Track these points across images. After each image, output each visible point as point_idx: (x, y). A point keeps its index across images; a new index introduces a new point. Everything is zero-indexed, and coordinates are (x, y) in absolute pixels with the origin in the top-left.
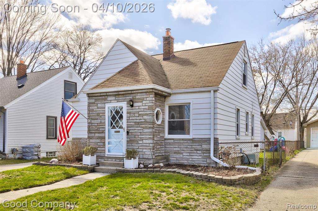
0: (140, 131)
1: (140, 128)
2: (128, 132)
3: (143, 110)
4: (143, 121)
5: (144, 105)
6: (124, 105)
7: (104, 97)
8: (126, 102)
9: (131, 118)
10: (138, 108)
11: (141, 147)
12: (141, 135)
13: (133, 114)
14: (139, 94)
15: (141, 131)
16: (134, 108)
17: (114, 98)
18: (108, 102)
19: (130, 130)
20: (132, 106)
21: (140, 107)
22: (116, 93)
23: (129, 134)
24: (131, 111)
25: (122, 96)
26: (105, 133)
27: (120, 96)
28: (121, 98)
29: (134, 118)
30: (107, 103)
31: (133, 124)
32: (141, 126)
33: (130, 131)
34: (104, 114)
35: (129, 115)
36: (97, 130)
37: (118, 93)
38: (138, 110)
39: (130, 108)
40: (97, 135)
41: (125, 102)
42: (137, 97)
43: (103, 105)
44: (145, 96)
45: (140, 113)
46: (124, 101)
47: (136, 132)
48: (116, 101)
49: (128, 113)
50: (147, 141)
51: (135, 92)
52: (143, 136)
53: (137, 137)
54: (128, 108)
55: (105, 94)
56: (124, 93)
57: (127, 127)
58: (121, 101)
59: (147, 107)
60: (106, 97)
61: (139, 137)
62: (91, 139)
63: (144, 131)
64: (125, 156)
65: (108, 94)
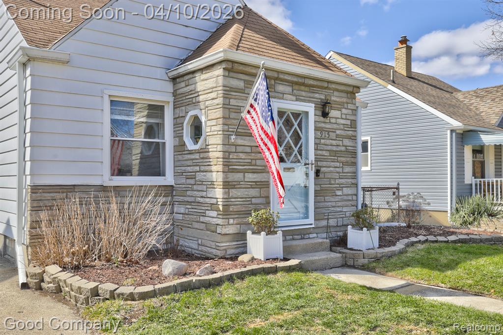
0: (337, 170)
1: (338, 164)
2: (317, 173)
3: (342, 127)
4: (343, 149)
5: (344, 116)
6: (310, 108)
8: (313, 105)
9: (322, 141)
10: (334, 121)
11: (340, 204)
12: (340, 178)
13: (326, 133)
14: (336, 93)
15: (340, 170)
16: (328, 120)
17: (288, 89)
18: (277, 95)
19: (321, 167)
20: (325, 115)
21: (338, 121)
22: (295, 79)
23: (321, 175)
24: (323, 125)
25: (307, 89)
27: (303, 88)
28: (304, 94)
29: (328, 142)
30: (276, 97)
31: (327, 154)
32: (339, 159)
33: (322, 169)
35: (318, 133)
36: (250, 164)
37: (300, 80)
38: (335, 126)
39: (322, 119)
40: (250, 177)
41: (311, 104)
42: (333, 98)
44: (345, 100)
45: (338, 132)
46: (309, 101)
47: (331, 172)
48: (294, 98)
49: (316, 129)
50: (349, 191)
51: (333, 86)
52: (343, 181)
53: (333, 182)
54: (318, 119)
55: (276, 75)
56: (315, 83)
57: (317, 160)
58: (304, 101)
59: (348, 122)
60: (273, 82)
61: (337, 181)
62: (234, 187)
63: (345, 171)
64: (313, 226)
65: (281, 76)
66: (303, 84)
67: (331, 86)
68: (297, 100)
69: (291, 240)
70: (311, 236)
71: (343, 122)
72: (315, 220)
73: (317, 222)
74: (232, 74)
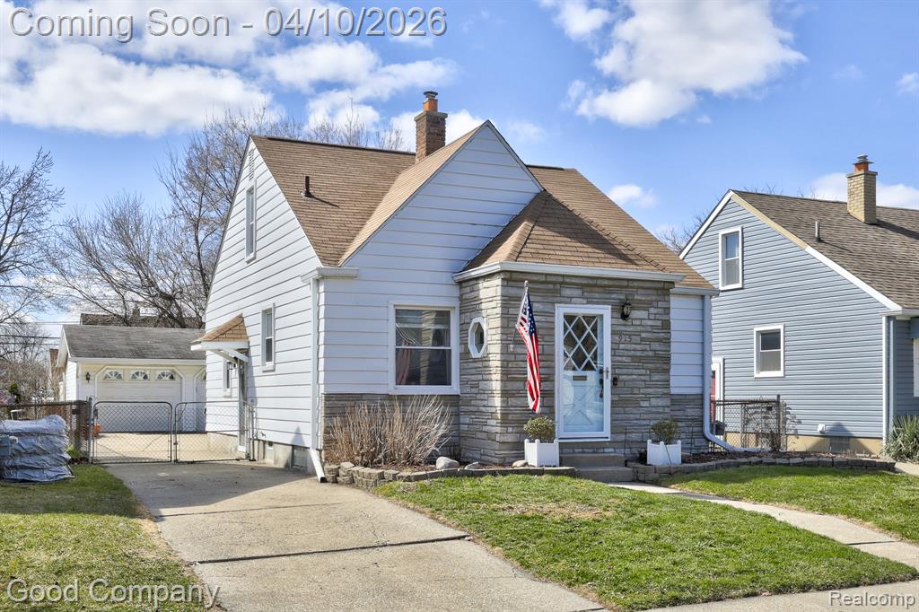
0: (643, 377)
1: (644, 372)
2: (615, 381)
3: (649, 329)
4: (651, 354)
5: (652, 317)
6: (605, 311)
7: (551, 286)
8: (610, 307)
9: (622, 346)
10: (638, 322)
11: (646, 417)
12: (646, 387)
13: (627, 336)
14: (640, 291)
15: (647, 378)
16: (629, 322)
17: (578, 292)
18: (563, 299)
19: (619, 375)
20: (625, 317)
21: (644, 322)
22: (585, 282)
23: (619, 384)
24: (623, 328)
25: (601, 290)
26: (553, 381)
27: (596, 289)
28: (597, 295)
29: (629, 347)
30: (560, 303)
31: (628, 360)
32: (645, 365)
33: (621, 377)
34: (551, 332)
35: (617, 338)
37: (591, 282)
38: (639, 328)
39: (621, 321)
41: (606, 306)
42: (636, 297)
43: (548, 308)
44: (654, 298)
45: (643, 335)
46: (604, 303)
47: (633, 380)
48: (585, 301)
49: (613, 333)
50: (660, 402)
51: (636, 284)
52: (650, 390)
53: (636, 392)
54: (615, 321)
55: (561, 279)
56: (611, 283)
57: (614, 367)
58: (598, 303)
59: (659, 323)
60: (558, 286)
61: (642, 391)
62: (513, 396)
63: (654, 379)
64: (609, 440)
65: (567, 280)
66: (596, 286)
67: (631, 284)
68: (588, 303)
69: (579, 453)
70: (606, 450)
71: (650, 323)
72: (612, 433)
73: (615, 436)
74: (510, 283)
